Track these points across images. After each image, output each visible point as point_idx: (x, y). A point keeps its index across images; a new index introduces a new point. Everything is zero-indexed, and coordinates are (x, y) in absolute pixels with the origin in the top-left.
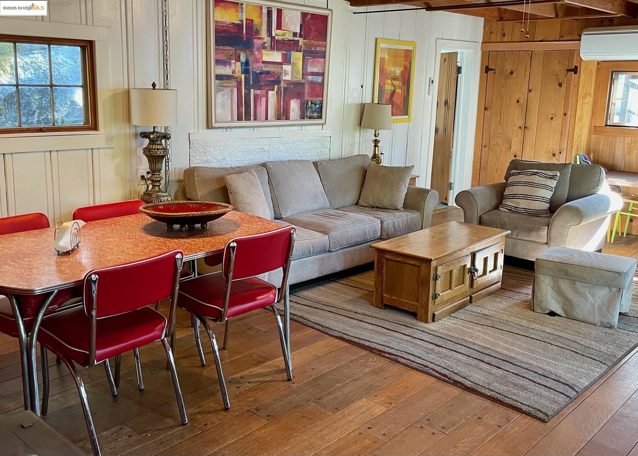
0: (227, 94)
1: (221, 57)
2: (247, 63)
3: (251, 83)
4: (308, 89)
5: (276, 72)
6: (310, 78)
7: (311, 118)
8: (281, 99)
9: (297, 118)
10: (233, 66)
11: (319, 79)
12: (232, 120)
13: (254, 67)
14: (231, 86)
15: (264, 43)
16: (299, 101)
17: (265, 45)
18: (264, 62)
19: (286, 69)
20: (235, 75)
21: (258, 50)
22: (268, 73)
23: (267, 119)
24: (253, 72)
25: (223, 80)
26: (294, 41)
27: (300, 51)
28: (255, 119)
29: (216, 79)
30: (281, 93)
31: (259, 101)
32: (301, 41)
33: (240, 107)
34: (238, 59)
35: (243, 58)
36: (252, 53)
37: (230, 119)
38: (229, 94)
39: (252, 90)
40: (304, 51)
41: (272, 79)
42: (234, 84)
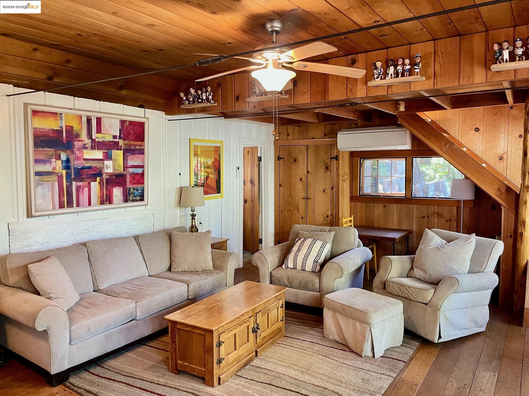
0: (48, 187)
1: (41, 157)
2: (68, 161)
3: (73, 176)
4: (130, 179)
5: (98, 167)
6: (131, 170)
7: (133, 201)
8: (103, 188)
9: (120, 202)
10: (53, 164)
11: (140, 171)
12: (54, 208)
13: (75, 163)
14: (52, 181)
15: (85, 144)
16: (122, 188)
17: (86, 146)
18: (84, 159)
19: (108, 164)
20: (56, 171)
21: (79, 149)
22: (90, 168)
23: (90, 204)
24: (74, 168)
25: (43, 176)
26: (114, 142)
27: (120, 149)
28: (78, 205)
29: (35, 176)
30: (103, 183)
31: (81, 191)
32: (121, 142)
33: (62, 197)
34: (59, 158)
35: (64, 156)
36: (73, 152)
37: (51, 207)
38: (50, 187)
39: (74, 183)
40: (124, 149)
41: (94, 172)
42: (54, 179)
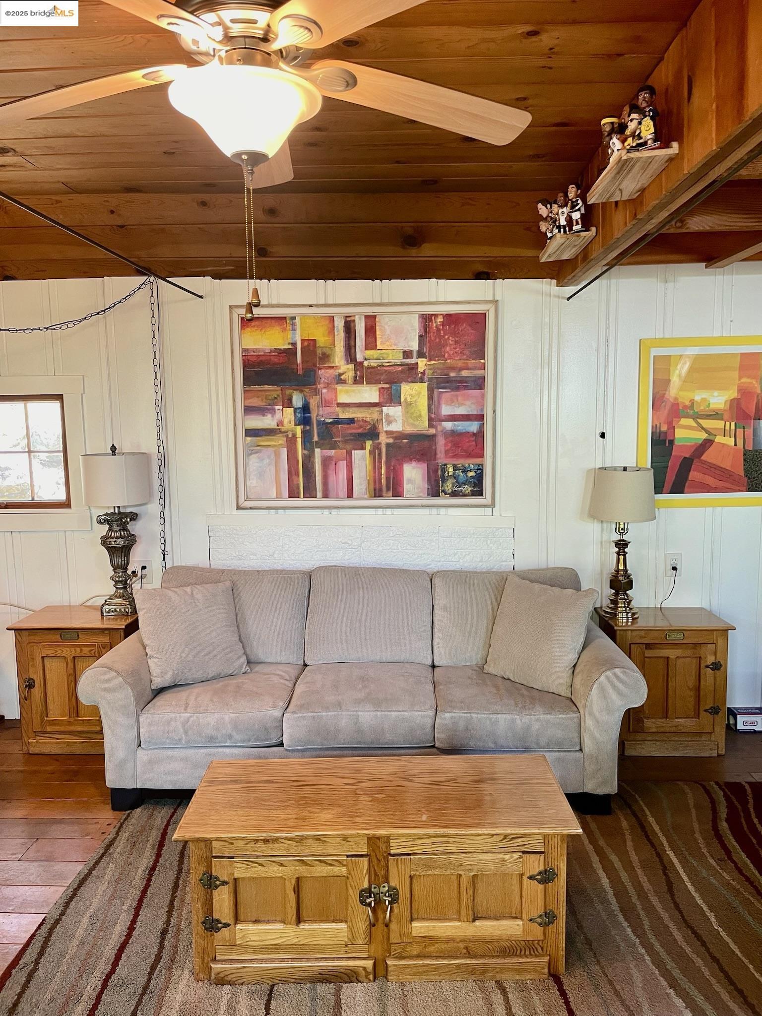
0: (269, 457)
1: (255, 402)
2: (306, 408)
3: (316, 438)
4: (446, 445)
5: (368, 419)
6: (448, 425)
7: (454, 494)
8: (380, 462)
9: (421, 494)
10: (278, 415)
11: (473, 427)
12: (279, 497)
13: (321, 413)
14: (275, 446)
15: (340, 375)
16: (425, 466)
17: (342, 377)
18: (339, 405)
19: (391, 414)
20: (283, 429)
21: (327, 386)
22: (351, 421)
23: (350, 495)
24: (318, 422)
25: (261, 436)
26: (408, 365)
27: (422, 381)
28: (326, 495)
29: (246, 436)
30: (380, 454)
31: (332, 466)
32: (422, 364)
33: (294, 477)
34: (288, 403)
35: (297, 400)
36: (316, 392)
37: (274, 495)
38: (273, 456)
39: (317, 451)
40: (430, 380)
41: (360, 431)
42: (281, 442)
